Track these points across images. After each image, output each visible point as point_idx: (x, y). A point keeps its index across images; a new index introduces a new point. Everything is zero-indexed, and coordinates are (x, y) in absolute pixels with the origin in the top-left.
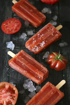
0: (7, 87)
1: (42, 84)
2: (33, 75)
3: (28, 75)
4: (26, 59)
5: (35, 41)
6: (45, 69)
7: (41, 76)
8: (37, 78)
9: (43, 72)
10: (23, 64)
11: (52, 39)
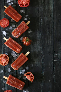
0: (4, 56)
1: (20, 54)
2: (15, 50)
3: (13, 50)
4: (12, 42)
5: (16, 32)
6: (21, 47)
7: (19, 50)
8: (17, 51)
9: (20, 48)
10: (11, 45)
11: (25, 31)
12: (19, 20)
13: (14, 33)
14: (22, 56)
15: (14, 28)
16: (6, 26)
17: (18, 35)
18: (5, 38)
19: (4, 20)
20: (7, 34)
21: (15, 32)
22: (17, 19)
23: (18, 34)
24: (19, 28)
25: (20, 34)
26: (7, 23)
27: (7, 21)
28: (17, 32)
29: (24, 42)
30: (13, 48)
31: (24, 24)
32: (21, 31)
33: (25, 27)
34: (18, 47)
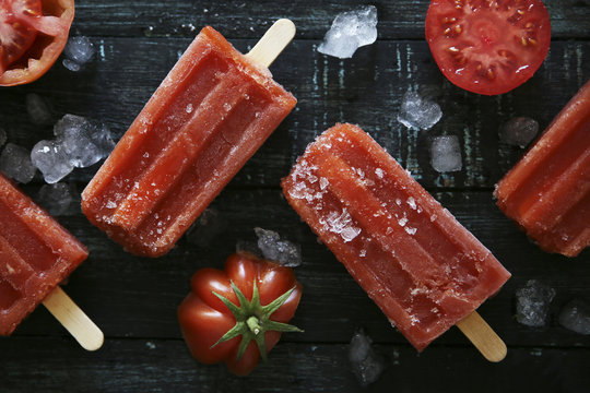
1: (77, 222)
2: (129, 170)
3: (129, 139)
4: (229, 128)
5: (362, 183)
6: (165, 238)
7: (121, 212)
8: (106, 191)
9: (147, 223)
12: (525, 219)
13: (356, 155)
14: (44, 254)
15: (417, 149)
16: (441, 58)
17: (325, 212)
18: (280, 34)
19: (521, 34)
20: (334, 61)
21: (370, 175)
22: (543, 199)
23: (331, 203)
24: (414, 218)
25: (339, 228)
26: (486, 60)
27: (514, 62)
28: (357, 194)
29: (226, 273)
30: (150, 142)
31: (465, 287)
32: (375, 248)
33: (422, 303)
34: (164, 207)
